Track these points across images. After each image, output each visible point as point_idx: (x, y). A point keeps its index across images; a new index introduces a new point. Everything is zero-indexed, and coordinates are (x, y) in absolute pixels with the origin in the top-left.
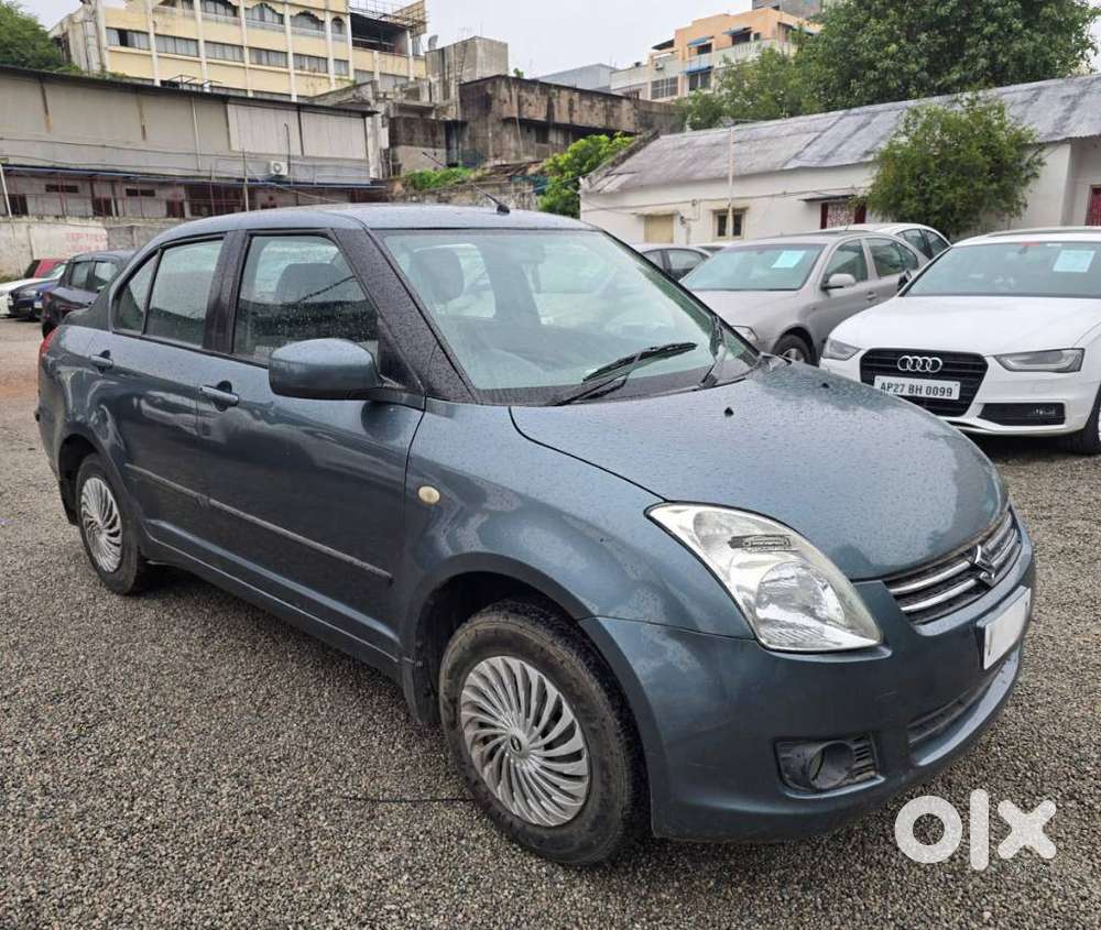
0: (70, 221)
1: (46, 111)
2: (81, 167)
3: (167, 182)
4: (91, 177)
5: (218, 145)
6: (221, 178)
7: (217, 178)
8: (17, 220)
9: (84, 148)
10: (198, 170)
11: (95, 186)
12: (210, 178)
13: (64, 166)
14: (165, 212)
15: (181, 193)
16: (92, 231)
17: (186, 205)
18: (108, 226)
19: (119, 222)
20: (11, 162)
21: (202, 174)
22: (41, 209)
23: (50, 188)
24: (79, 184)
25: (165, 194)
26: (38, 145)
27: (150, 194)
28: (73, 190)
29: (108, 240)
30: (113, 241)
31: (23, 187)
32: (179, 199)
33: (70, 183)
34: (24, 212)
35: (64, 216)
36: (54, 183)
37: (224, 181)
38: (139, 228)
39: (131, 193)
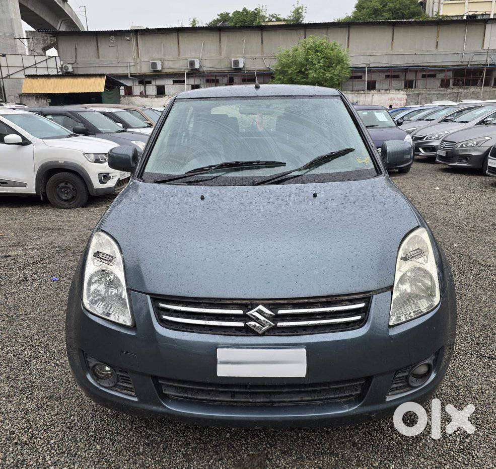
0: (391, 92)
1: (393, 40)
2: (403, 65)
3: (443, 69)
4: (406, 70)
5: (477, 48)
6: (474, 65)
7: (471, 65)
8: (369, 92)
9: (406, 56)
10: (462, 62)
11: (407, 74)
12: (467, 65)
13: (395, 66)
14: (439, 85)
15: (450, 74)
16: (399, 96)
17: (451, 81)
18: (408, 93)
19: (414, 91)
20: (371, 66)
21: (464, 63)
22: (381, 86)
23: (387, 77)
24: (400, 74)
25: (441, 76)
26: (386, 57)
27: (434, 76)
28: (397, 77)
29: (406, 100)
30: (409, 101)
31: (374, 77)
32: (448, 78)
33: (396, 74)
34: (374, 88)
35: (389, 90)
36: (389, 74)
37: (475, 66)
38: (423, 93)
39: (424, 76)
